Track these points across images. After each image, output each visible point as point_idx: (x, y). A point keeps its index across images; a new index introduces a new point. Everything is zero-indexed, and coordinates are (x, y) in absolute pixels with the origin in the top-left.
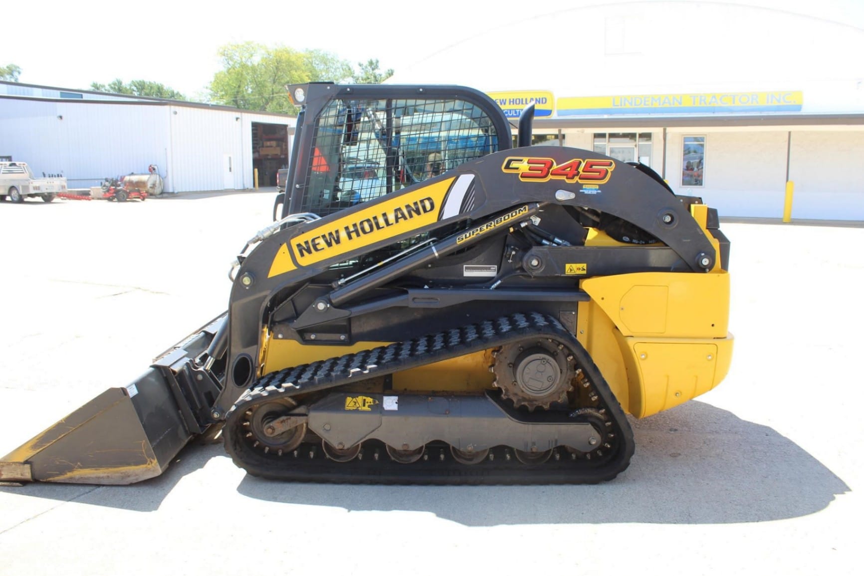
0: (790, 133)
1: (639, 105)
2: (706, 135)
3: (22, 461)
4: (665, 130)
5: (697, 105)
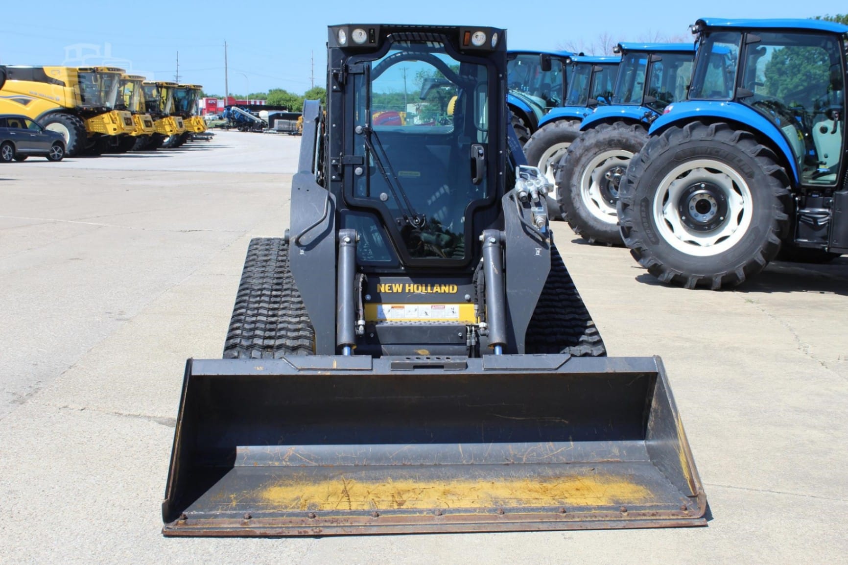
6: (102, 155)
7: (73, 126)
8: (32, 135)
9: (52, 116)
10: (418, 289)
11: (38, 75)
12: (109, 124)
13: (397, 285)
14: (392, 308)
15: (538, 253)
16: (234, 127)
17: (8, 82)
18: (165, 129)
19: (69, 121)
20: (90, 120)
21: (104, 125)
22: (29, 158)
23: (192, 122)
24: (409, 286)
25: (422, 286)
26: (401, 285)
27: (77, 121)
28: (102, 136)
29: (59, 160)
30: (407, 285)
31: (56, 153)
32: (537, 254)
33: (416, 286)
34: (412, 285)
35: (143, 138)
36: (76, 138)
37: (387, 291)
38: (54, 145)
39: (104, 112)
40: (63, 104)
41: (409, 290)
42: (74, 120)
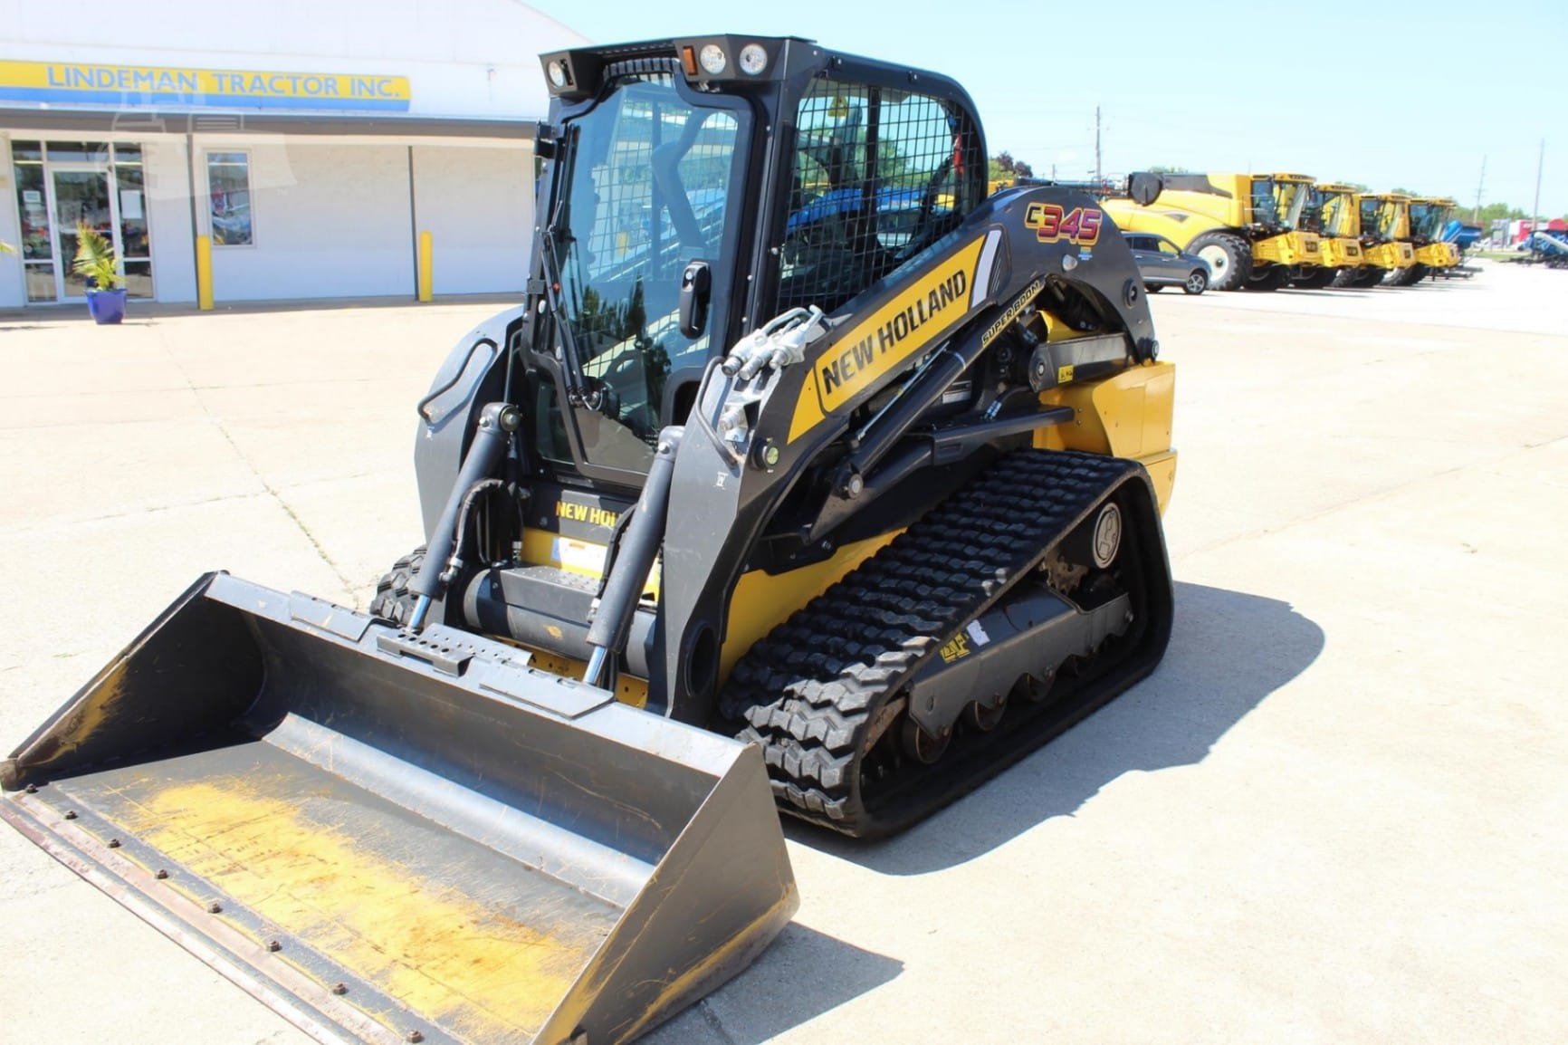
0: (410, 148)
1: (106, 86)
2: (249, 150)
3: (568, 1033)
4: (190, 139)
5: (227, 91)
6: (1279, 290)
7: (1234, 251)
8: (1164, 260)
9: (1209, 237)
10: (605, 520)
11: (1201, 184)
12: (1284, 249)
13: (581, 507)
14: (571, 545)
15: (720, 482)
16: (1539, 262)
17: (1164, 193)
18: (1383, 259)
19: (1230, 244)
20: (1260, 243)
21: (1278, 250)
22: (1166, 289)
23: (1432, 251)
24: (596, 512)
25: (611, 515)
26: (586, 508)
27: (1241, 244)
28: (1274, 265)
29: (1199, 293)
30: (593, 510)
31: (1195, 283)
32: (718, 484)
33: (603, 512)
34: (599, 511)
35: (1348, 270)
36: (1235, 266)
37: (568, 516)
38: (1193, 273)
39: (1279, 234)
40: (1227, 222)
41: (595, 519)
42: (1237, 243)
